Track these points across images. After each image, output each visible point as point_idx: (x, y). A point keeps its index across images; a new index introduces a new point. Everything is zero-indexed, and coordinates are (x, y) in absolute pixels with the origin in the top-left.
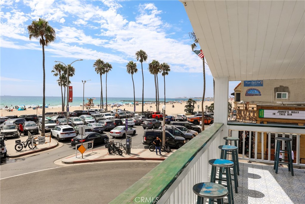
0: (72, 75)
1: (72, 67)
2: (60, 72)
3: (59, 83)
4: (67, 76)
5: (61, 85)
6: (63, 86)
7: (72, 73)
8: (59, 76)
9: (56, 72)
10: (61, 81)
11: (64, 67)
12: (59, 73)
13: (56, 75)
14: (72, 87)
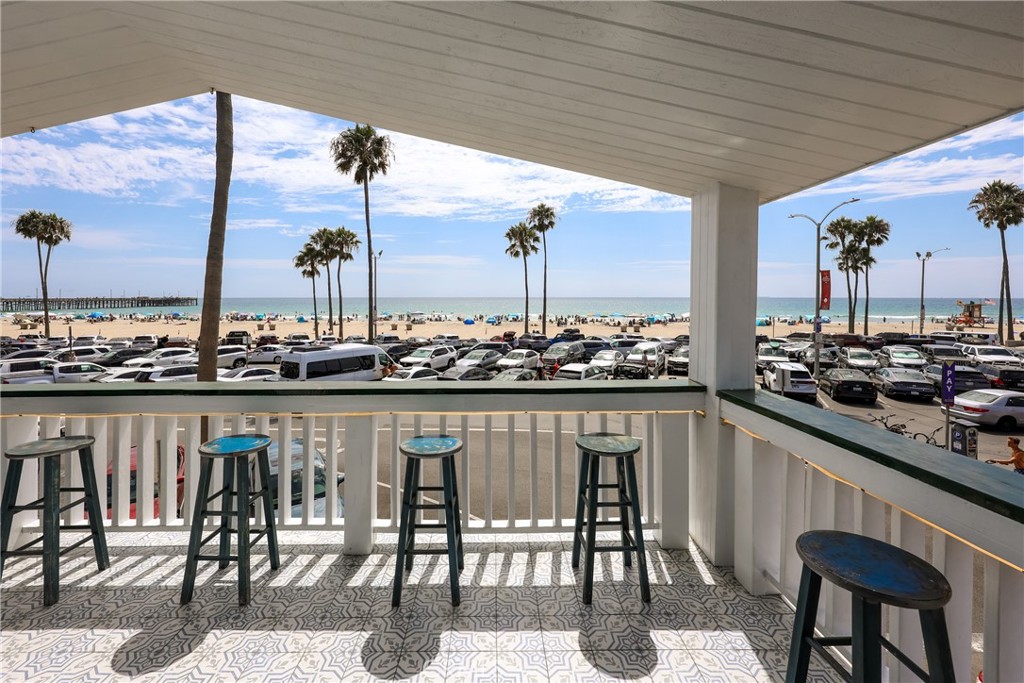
0: (879, 242)
1: (881, 221)
2: (843, 238)
3: (840, 264)
4: (864, 245)
5: (847, 270)
6: (851, 271)
7: (878, 236)
8: (840, 248)
9: (833, 239)
10: (846, 258)
11: (855, 225)
12: (839, 240)
13: (833, 246)
14: (828, 272)
